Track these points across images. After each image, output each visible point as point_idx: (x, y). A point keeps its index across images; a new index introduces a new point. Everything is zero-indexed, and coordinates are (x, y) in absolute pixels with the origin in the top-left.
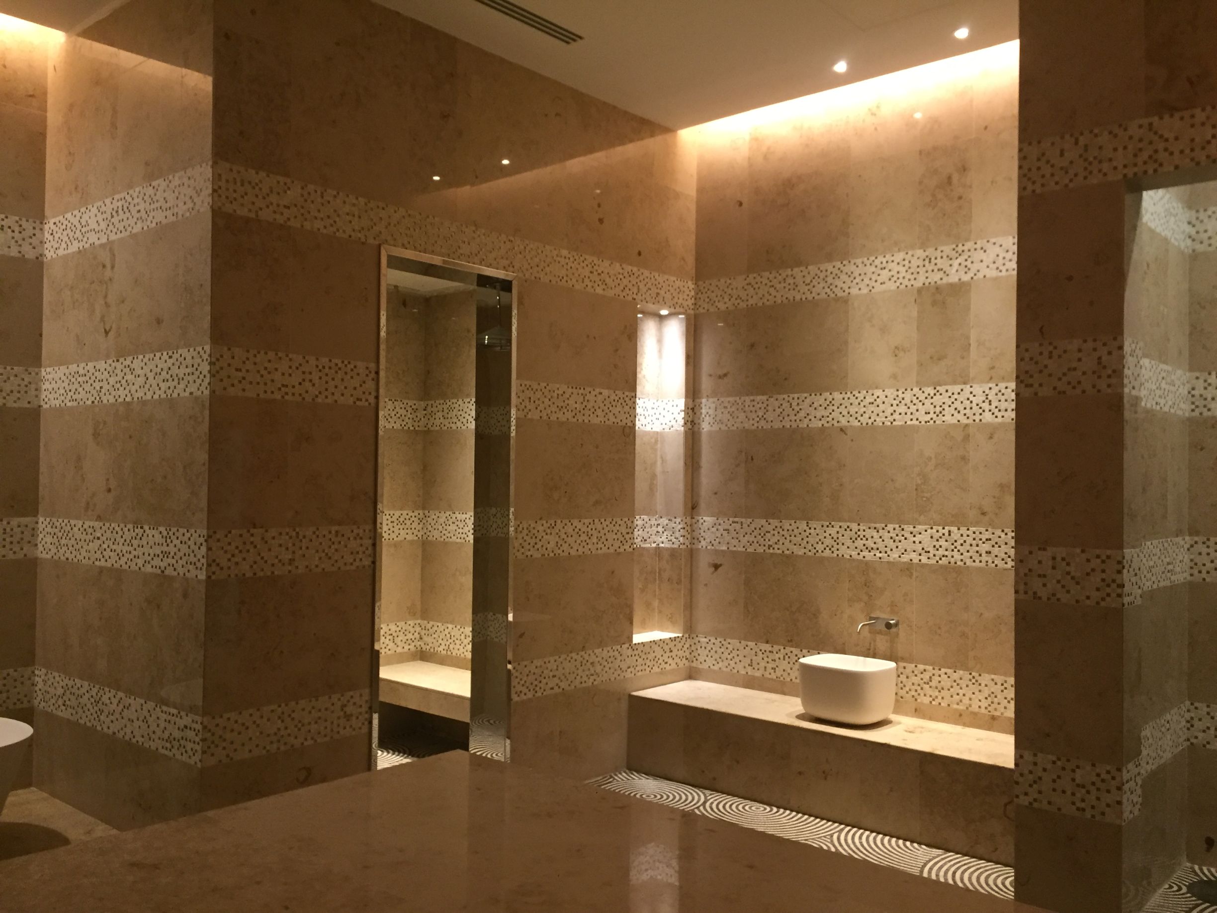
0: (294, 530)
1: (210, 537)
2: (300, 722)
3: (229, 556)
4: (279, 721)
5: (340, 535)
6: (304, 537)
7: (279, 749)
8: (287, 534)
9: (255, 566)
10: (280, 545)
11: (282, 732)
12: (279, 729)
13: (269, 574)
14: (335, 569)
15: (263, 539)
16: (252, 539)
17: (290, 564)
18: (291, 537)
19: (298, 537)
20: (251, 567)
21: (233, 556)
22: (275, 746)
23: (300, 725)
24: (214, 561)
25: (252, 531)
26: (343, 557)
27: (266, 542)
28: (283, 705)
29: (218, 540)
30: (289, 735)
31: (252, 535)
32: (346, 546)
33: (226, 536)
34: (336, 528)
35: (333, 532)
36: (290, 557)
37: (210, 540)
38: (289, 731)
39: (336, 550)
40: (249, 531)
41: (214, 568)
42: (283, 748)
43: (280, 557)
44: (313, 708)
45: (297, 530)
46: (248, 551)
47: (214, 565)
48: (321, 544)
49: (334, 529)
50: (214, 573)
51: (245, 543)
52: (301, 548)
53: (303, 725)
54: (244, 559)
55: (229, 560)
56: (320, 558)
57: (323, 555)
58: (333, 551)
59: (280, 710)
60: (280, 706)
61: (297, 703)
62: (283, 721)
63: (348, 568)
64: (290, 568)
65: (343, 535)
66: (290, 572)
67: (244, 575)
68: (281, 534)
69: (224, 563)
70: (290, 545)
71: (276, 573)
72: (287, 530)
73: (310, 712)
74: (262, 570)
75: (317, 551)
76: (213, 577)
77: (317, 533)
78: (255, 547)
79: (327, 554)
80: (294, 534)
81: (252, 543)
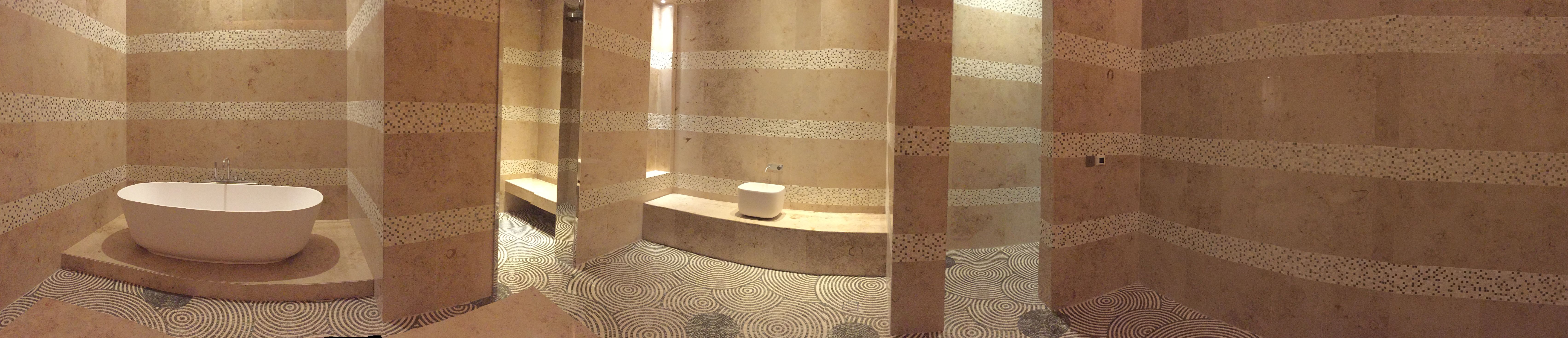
0: (442, 104)
1: (386, 105)
2: (448, 223)
3: (399, 119)
4: (435, 222)
5: (473, 109)
6: (449, 109)
7: (434, 238)
8: (437, 106)
9: (416, 126)
10: (433, 114)
11: (437, 229)
12: (434, 227)
13: (426, 132)
14: (470, 130)
15: (421, 109)
16: (414, 109)
17: (440, 126)
18: (440, 109)
19: (444, 109)
20: (414, 127)
21: (401, 119)
22: (432, 236)
23: (448, 225)
24: (388, 122)
25: (414, 103)
26: (475, 123)
27: (423, 111)
28: (437, 213)
29: (391, 108)
30: (441, 230)
31: (414, 106)
32: (477, 117)
33: (397, 106)
34: (472, 104)
35: (469, 107)
36: (440, 122)
37: (386, 108)
38: (441, 228)
39: (471, 119)
40: (412, 103)
41: (388, 126)
42: (437, 238)
43: (432, 122)
44: (456, 215)
45: (444, 104)
46: (411, 116)
47: (388, 124)
48: (460, 114)
49: (469, 105)
50: (389, 130)
51: (409, 111)
52: (447, 116)
53: (450, 225)
54: (409, 122)
55: (399, 122)
56: (460, 123)
57: (463, 121)
58: (469, 119)
59: (435, 216)
60: (434, 214)
61: (446, 212)
62: (437, 223)
63: (479, 130)
64: (440, 129)
65: (475, 109)
66: (440, 131)
67: (409, 132)
68: (433, 106)
69: (395, 123)
70: (440, 114)
71: (430, 132)
72: (437, 104)
73: (454, 217)
74: (421, 129)
75: (458, 119)
76: (388, 132)
77: (458, 107)
78: (416, 114)
79: (465, 121)
80: (442, 107)
81: (414, 111)
